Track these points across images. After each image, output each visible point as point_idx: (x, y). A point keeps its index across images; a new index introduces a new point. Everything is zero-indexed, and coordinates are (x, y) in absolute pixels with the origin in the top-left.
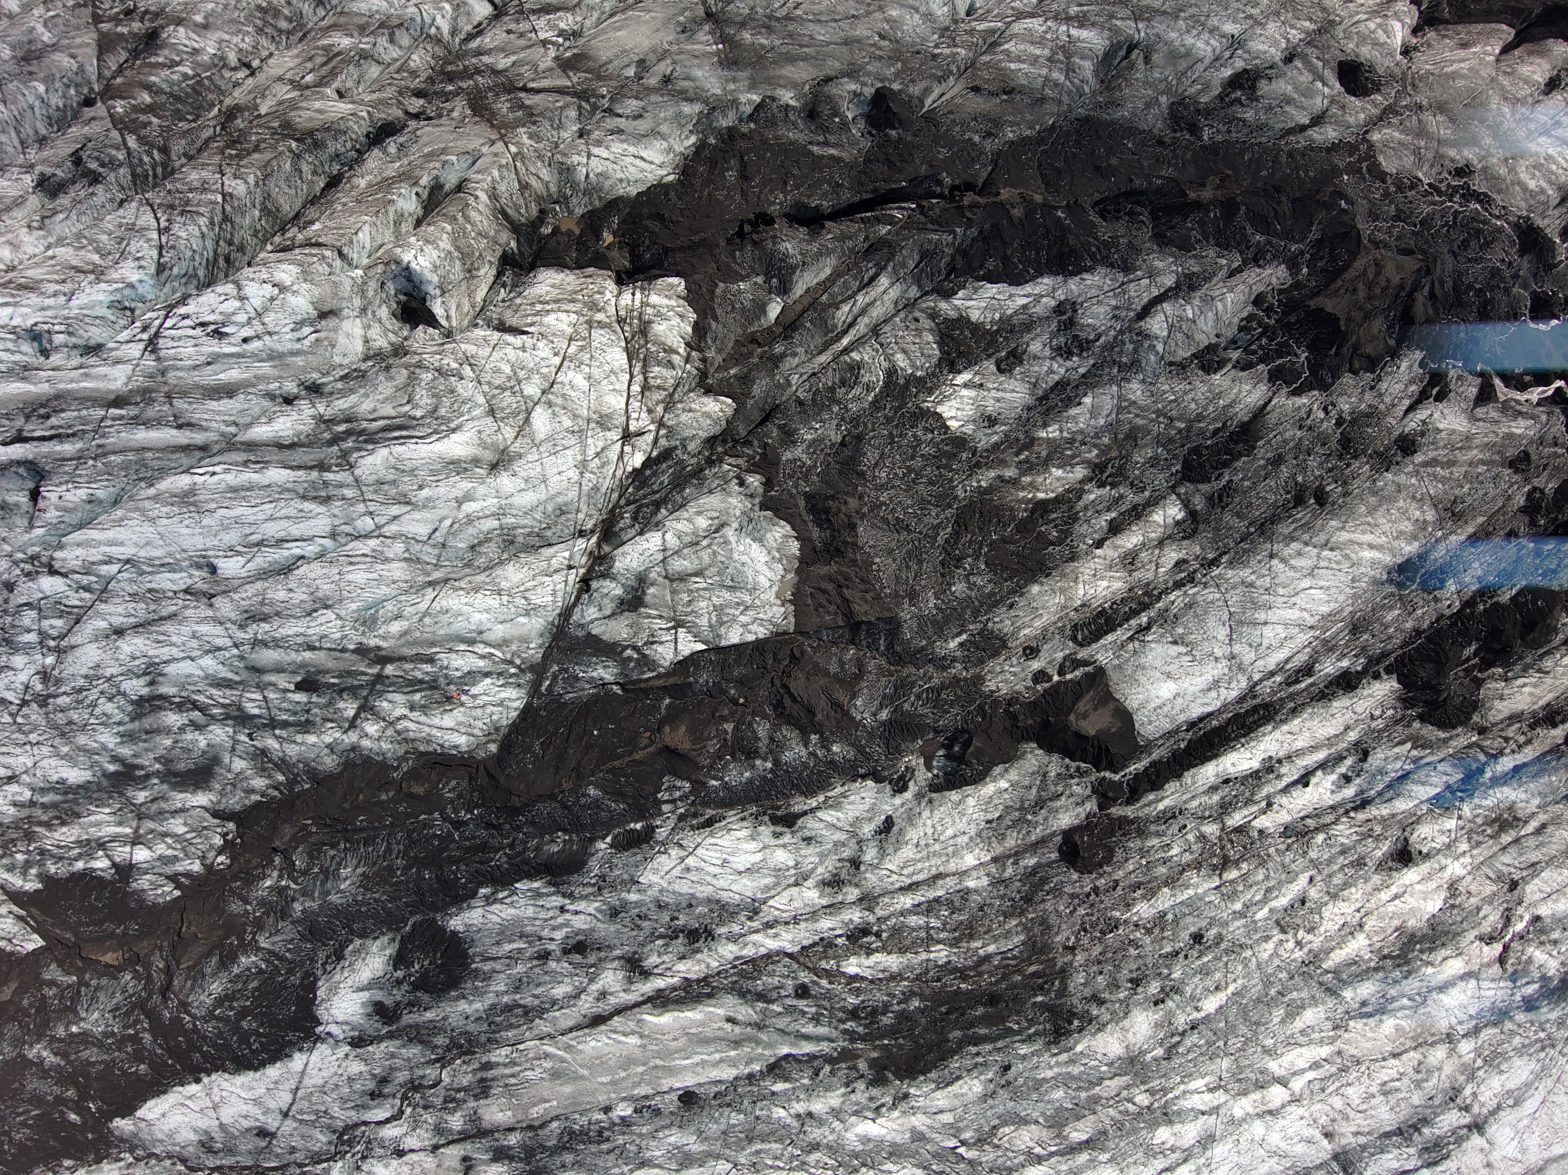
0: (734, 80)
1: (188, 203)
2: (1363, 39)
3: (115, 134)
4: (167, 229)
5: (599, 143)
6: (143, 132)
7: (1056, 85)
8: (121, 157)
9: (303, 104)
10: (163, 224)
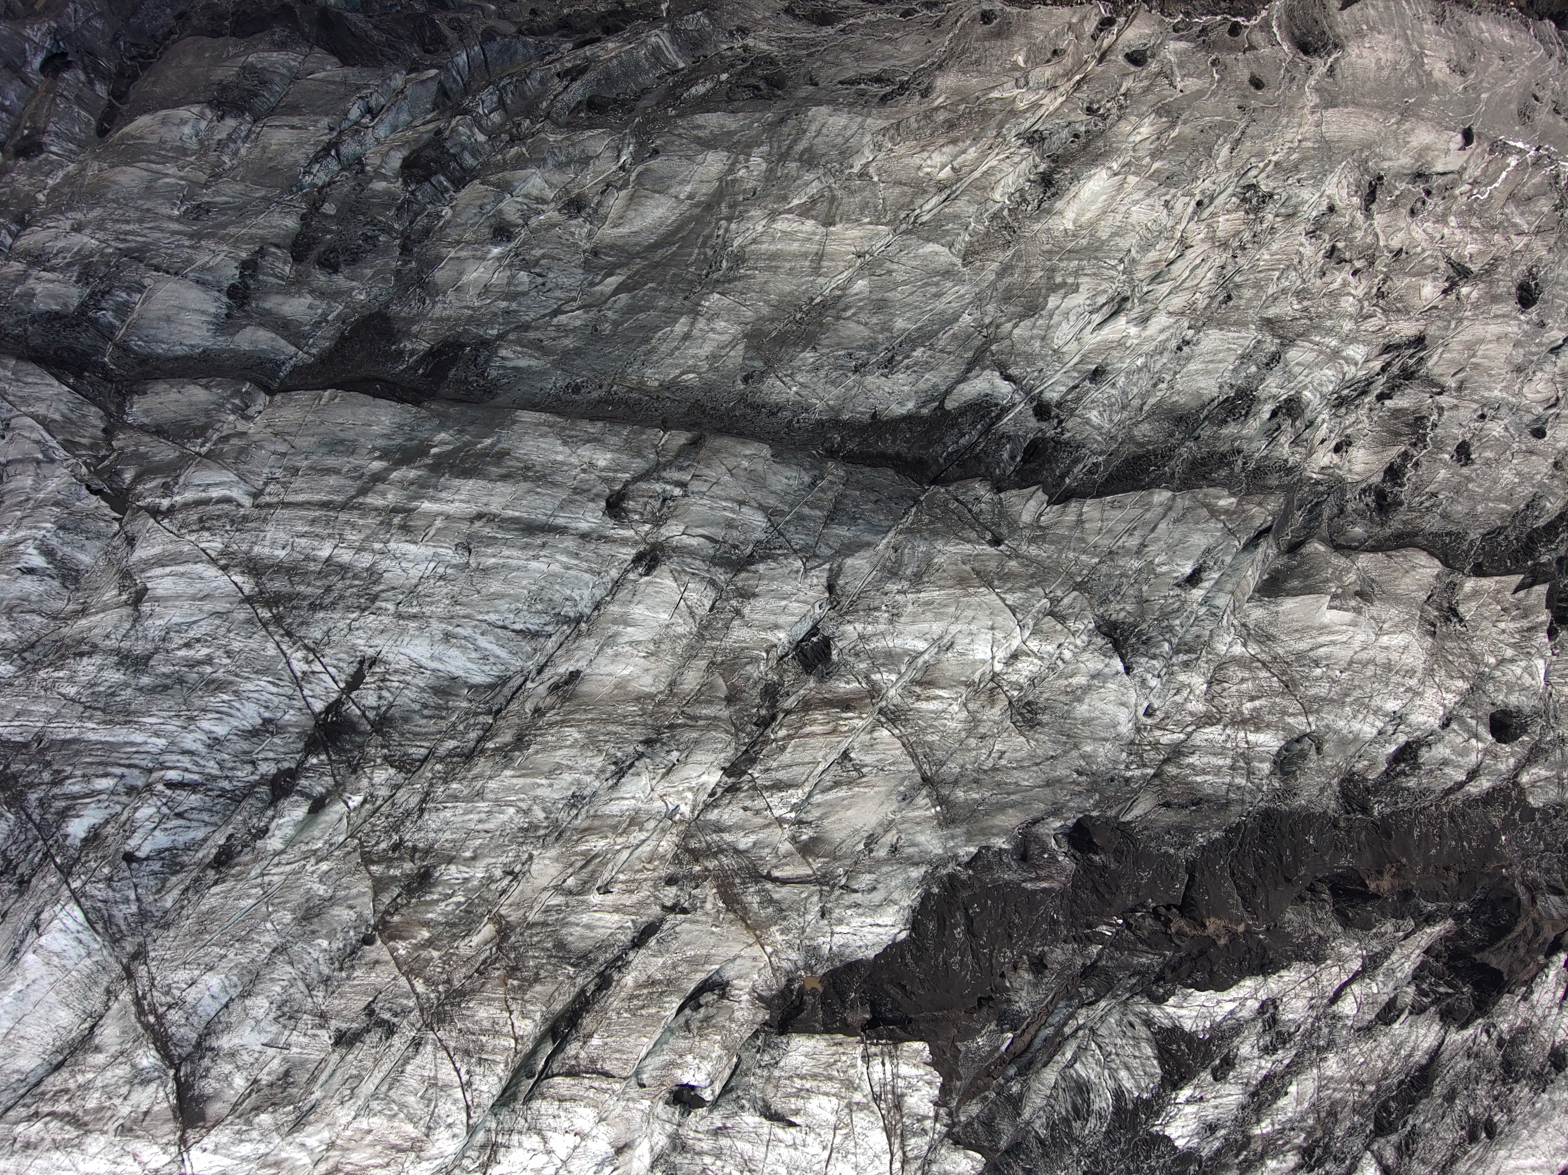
0: (953, 837)
1: (482, 1048)
2: (1510, 689)
3: (403, 981)
4: (469, 1084)
5: (840, 922)
6: (429, 971)
7: (1239, 788)
8: (411, 1004)
9: (572, 919)
10: (465, 1078)
